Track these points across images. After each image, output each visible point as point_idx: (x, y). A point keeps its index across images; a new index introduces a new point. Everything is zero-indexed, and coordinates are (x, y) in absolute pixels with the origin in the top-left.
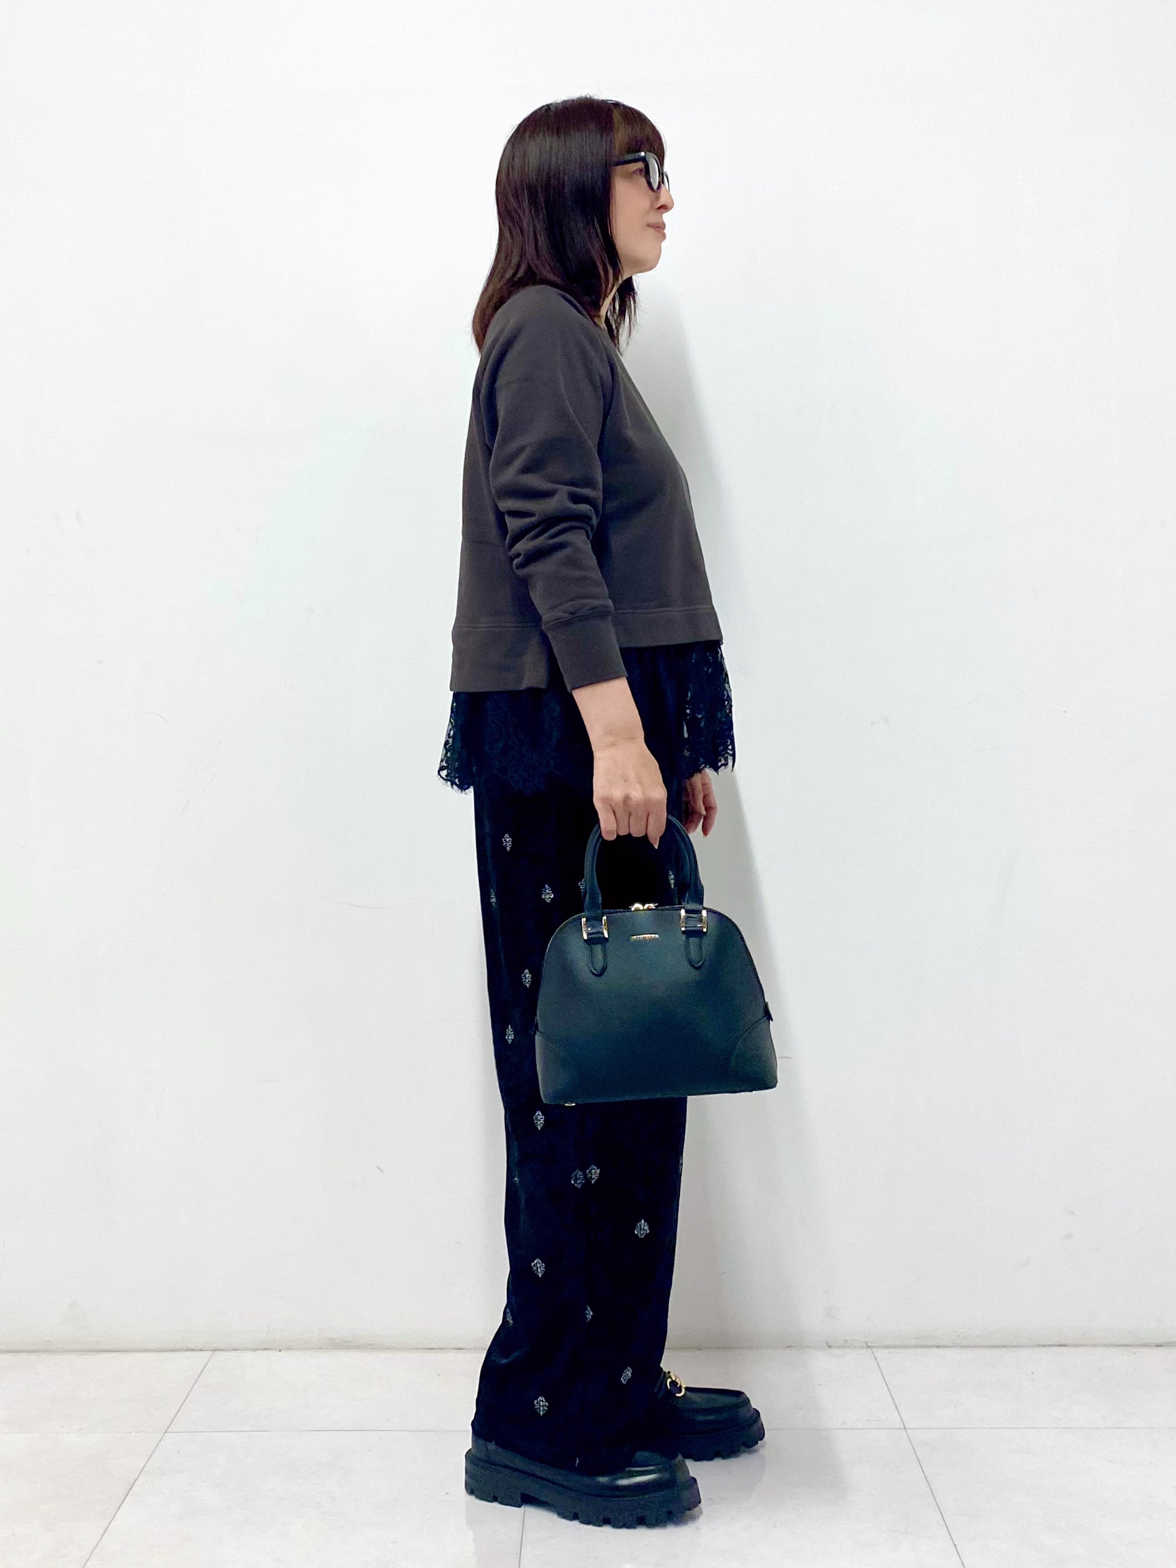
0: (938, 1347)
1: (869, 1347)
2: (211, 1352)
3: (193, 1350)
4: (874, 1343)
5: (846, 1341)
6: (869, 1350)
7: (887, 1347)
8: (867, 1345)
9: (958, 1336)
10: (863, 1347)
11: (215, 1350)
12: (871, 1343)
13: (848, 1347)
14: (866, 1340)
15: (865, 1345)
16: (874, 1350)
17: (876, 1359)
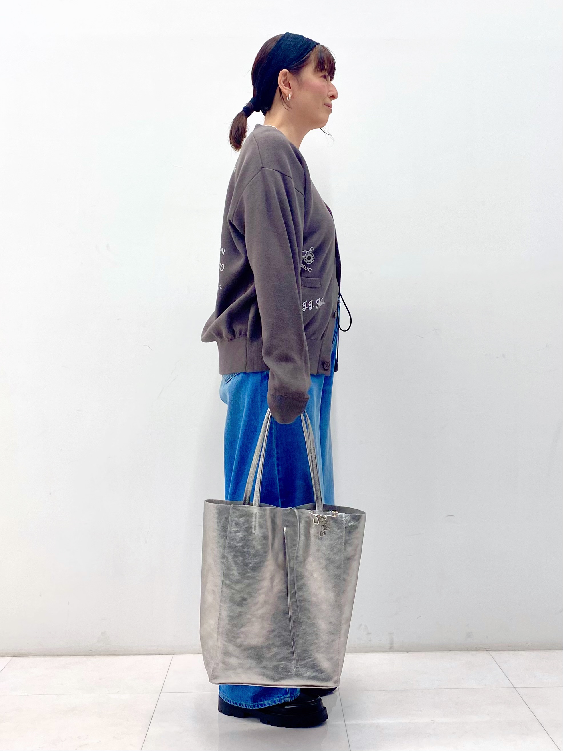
0: (519, 650)
1: (487, 651)
2: (171, 656)
3: (163, 654)
4: (489, 649)
5: (476, 648)
7: (495, 650)
8: (486, 650)
9: (529, 645)
10: (484, 650)
11: (173, 654)
12: (488, 649)
13: (478, 651)
14: (485, 648)
15: (485, 650)
16: (490, 652)
17: (492, 656)
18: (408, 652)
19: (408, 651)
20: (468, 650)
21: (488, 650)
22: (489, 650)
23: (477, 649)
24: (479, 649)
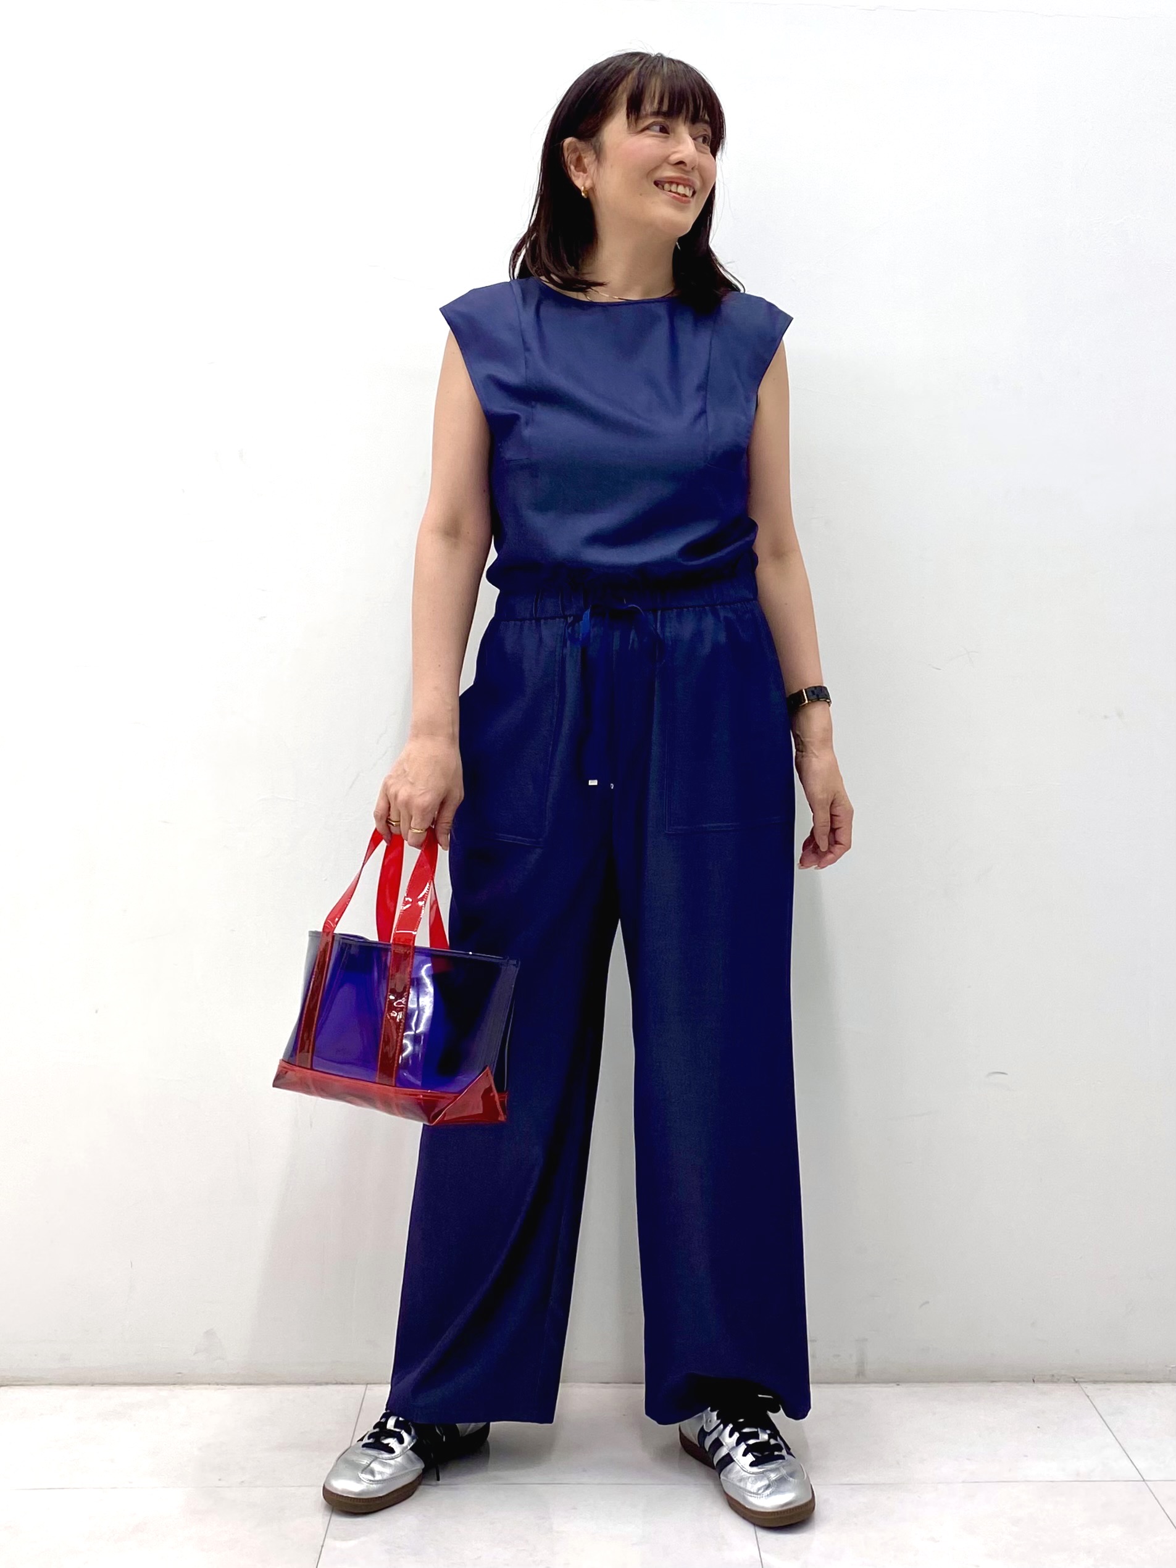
0: (1148, 1382)
1: (1076, 1382)
3: (344, 1384)
4: (1082, 1378)
5: (1053, 1376)
6: (1077, 1384)
7: (1095, 1382)
8: (1074, 1380)
9: (1170, 1371)
10: (1069, 1382)
12: (1080, 1378)
13: (1056, 1382)
14: (1072, 1376)
15: (1073, 1381)
16: (1083, 1385)
17: (1087, 1395)
18: (898, 1385)
19: (898, 1382)
20: (1034, 1381)
21: (1079, 1380)
22: (1082, 1382)
23: (1054, 1379)
24: (1059, 1378)
